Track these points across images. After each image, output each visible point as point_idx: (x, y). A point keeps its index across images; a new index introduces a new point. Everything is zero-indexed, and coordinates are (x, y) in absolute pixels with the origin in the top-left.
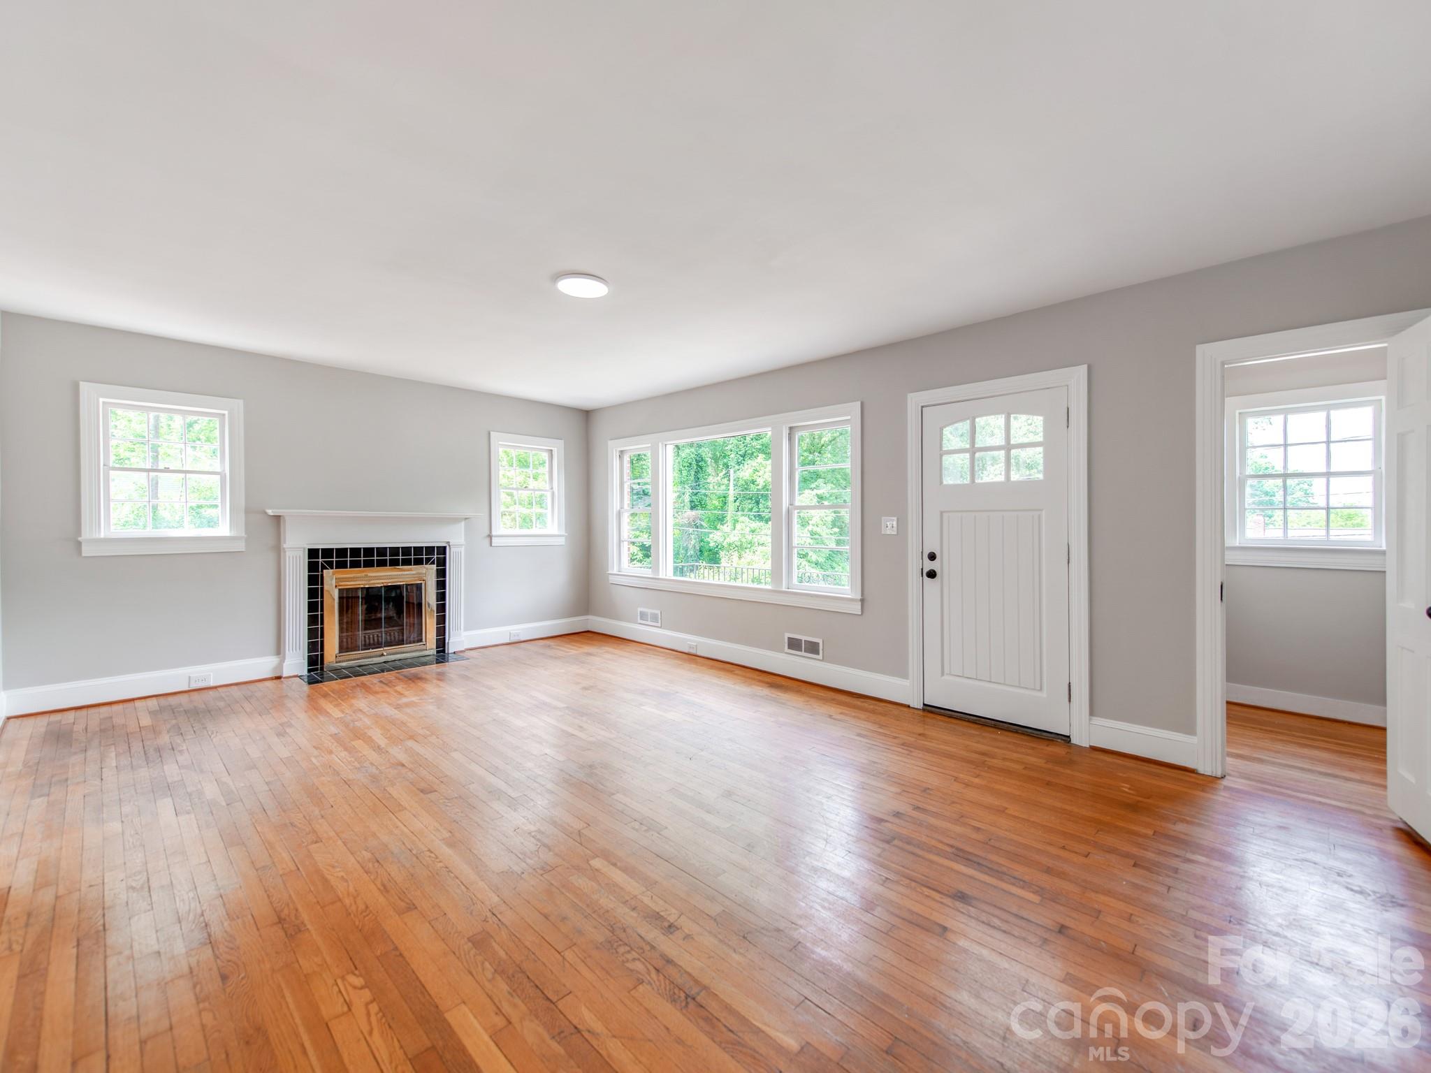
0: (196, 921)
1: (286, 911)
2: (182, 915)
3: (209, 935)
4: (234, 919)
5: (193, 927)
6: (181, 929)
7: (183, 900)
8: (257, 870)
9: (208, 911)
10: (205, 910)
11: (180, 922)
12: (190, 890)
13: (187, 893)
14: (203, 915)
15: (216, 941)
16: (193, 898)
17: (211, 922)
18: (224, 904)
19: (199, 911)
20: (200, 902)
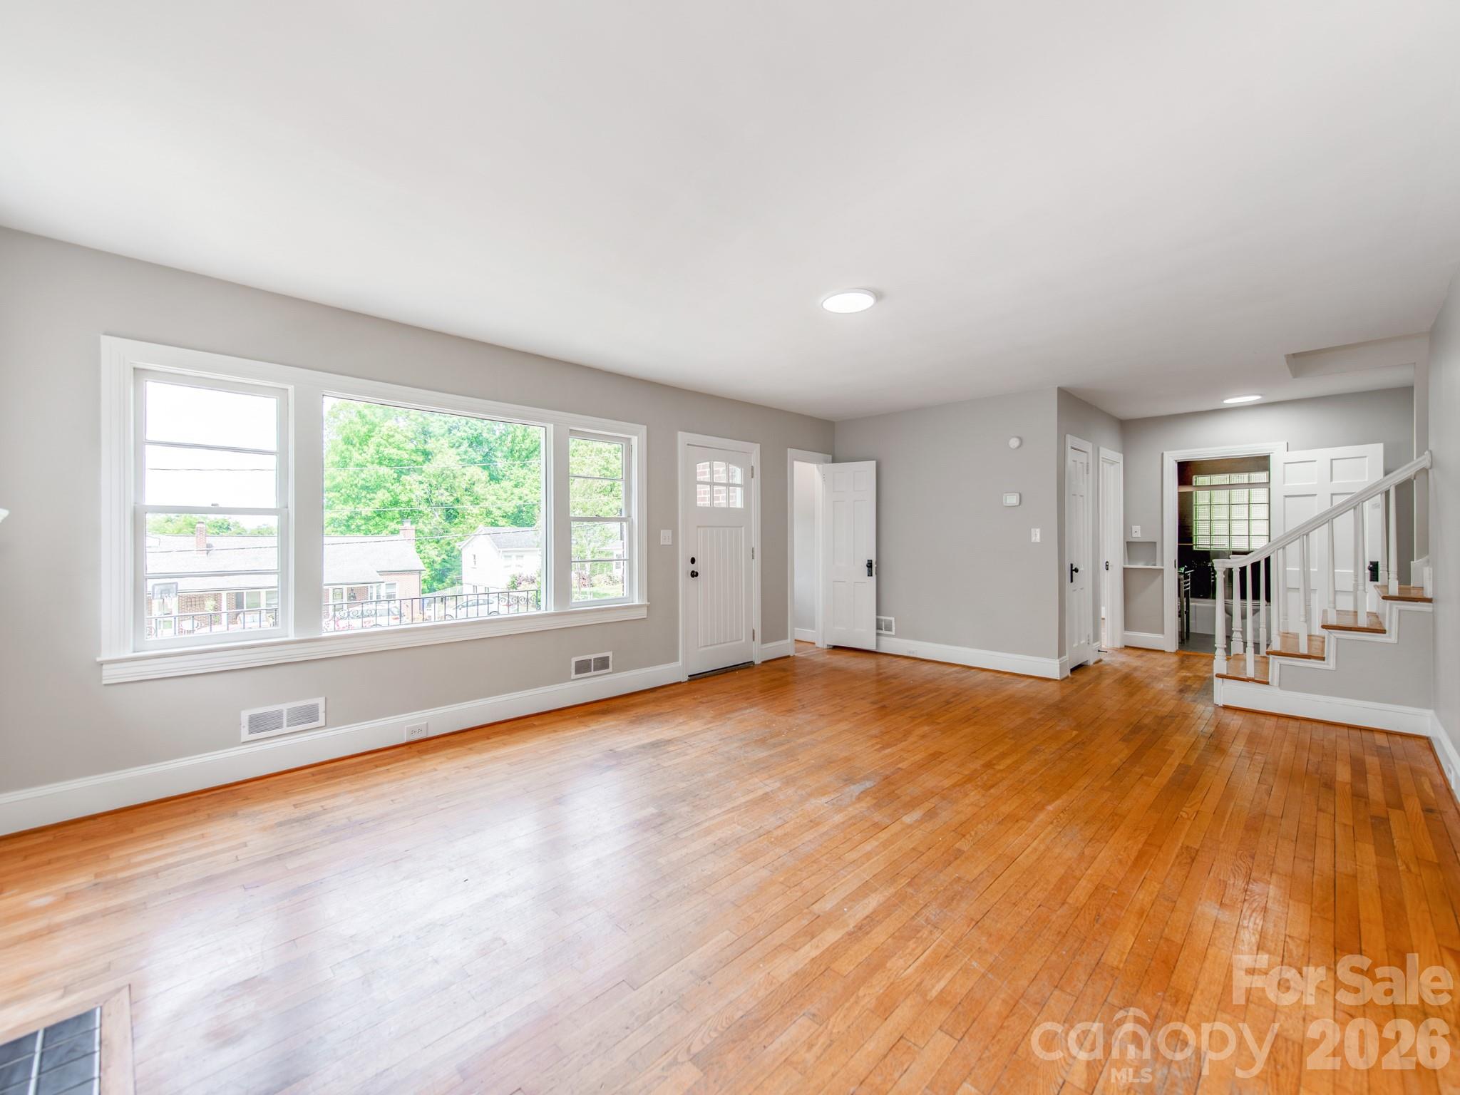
0: (1252, 899)
1: (1185, 861)
2: (1261, 911)
3: (1248, 884)
4: (1224, 881)
5: (1257, 897)
6: (1267, 902)
7: (1255, 924)
8: (1175, 902)
9: (1239, 900)
10: (1241, 902)
11: (1266, 907)
12: (1244, 928)
13: (1248, 927)
14: (1245, 900)
15: (1246, 877)
16: (1246, 919)
17: (1242, 890)
18: (1223, 896)
19: (1246, 905)
20: (1242, 911)
